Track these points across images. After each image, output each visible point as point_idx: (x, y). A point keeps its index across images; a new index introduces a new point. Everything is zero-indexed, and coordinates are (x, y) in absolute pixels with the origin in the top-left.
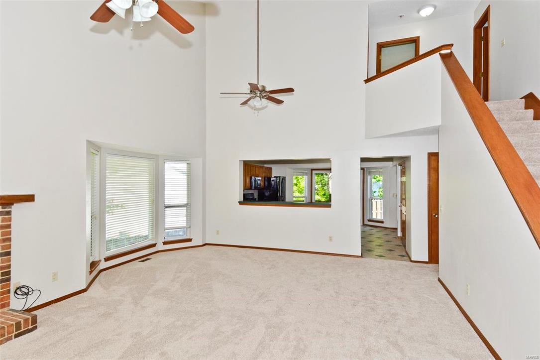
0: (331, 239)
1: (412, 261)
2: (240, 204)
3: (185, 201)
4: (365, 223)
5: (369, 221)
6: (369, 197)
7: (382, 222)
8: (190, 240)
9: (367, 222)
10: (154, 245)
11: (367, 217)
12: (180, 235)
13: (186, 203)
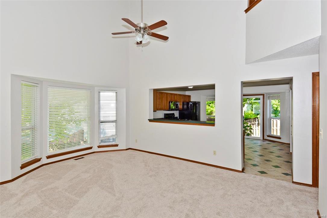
0: (215, 153)
1: (293, 182)
2: (150, 121)
3: (114, 119)
4: (265, 138)
5: (268, 136)
6: (268, 117)
7: (280, 138)
8: (117, 145)
9: (266, 137)
10: (91, 148)
11: (267, 133)
12: (111, 142)
13: (115, 119)
